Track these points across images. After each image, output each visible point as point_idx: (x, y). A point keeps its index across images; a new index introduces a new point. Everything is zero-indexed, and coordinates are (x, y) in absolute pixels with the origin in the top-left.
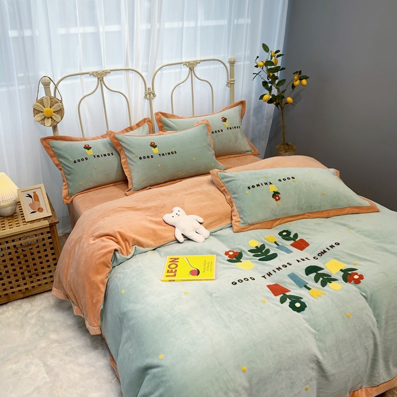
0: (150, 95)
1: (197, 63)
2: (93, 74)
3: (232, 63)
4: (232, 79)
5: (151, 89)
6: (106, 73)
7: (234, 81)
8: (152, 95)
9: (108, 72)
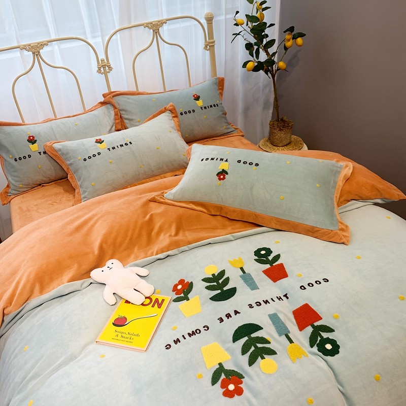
0: (104, 67)
1: (162, 23)
2: (24, 48)
3: (210, 20)
4: (212, 41)
5: (105, 61)
6: (42, 45)
7: (214, 42)
8: (107, 68)
9: (45, 44)
